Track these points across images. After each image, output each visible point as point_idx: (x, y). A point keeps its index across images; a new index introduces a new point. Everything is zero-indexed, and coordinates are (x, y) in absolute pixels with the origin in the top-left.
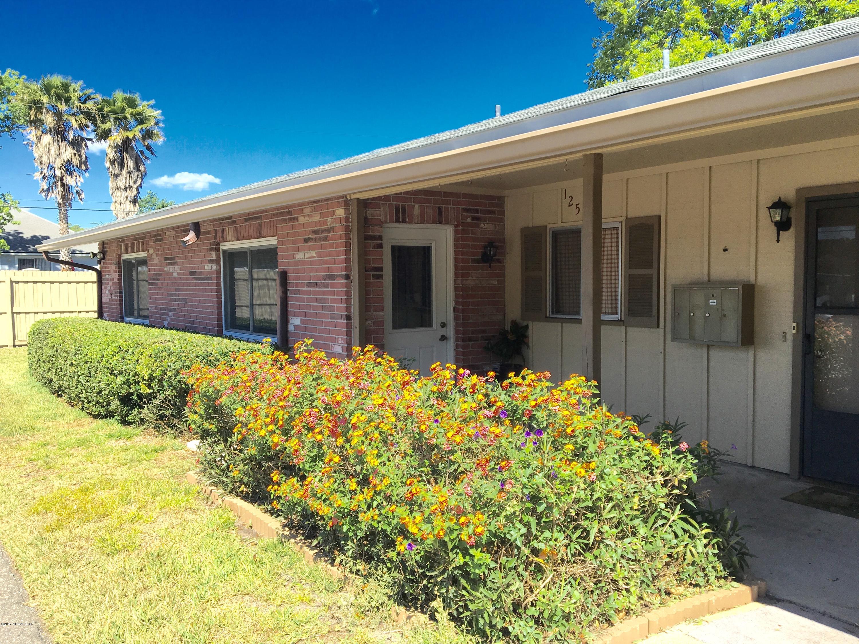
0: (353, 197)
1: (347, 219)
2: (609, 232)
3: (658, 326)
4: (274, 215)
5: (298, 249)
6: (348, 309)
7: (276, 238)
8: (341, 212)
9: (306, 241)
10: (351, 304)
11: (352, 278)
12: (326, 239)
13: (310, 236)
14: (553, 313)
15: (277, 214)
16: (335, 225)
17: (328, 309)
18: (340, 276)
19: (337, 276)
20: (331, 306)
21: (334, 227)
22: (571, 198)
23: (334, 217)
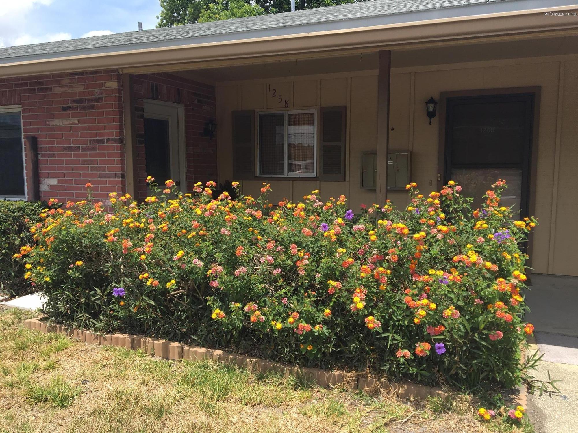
0: (125, 72)
1: (119, 91)
2: (303, 117)
3: (345, 180)
4: (16, 85)
5: (53, 117)
6: (122, 169)
7: (20, 106)
8: (113, 84)
9: (64, 109)
10: (124, 165)
11: (124, 142)
12: (92, 107)
13: (70, 105)
14: (260, 174)
15: (22, 84)
16: (104, 96)
17: (96, 169)
18: (112, 140)
19: (108, 140)
20: (101, 167)
21: (103, 97)
22: (274, 91)
23: (103, 88)
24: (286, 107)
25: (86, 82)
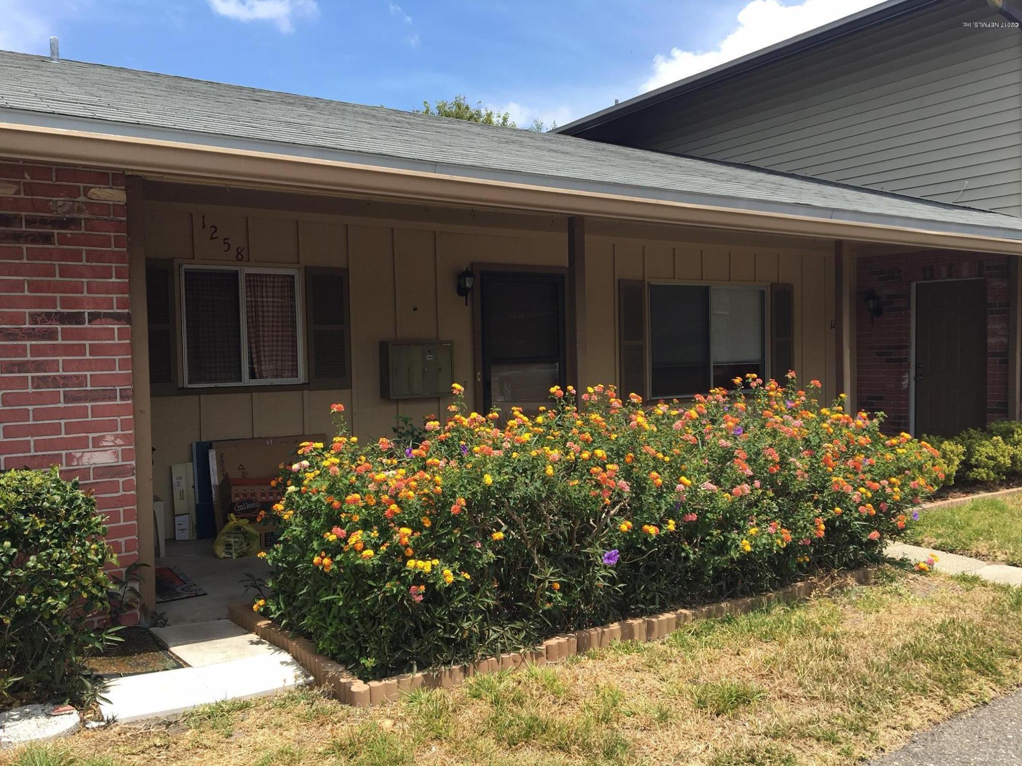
1: (131, 211)
3: (351, 387)
8: (109, 194)
14: (189, 383)
16: (84, 215)
17: (55, 383)
18: (107, 315)
19: (93, 317)
20: (71, 377)
21: (80, 219)
22: (213, 229)
23: (82, 198)
24: (239, 260)
25: (25, 178)
